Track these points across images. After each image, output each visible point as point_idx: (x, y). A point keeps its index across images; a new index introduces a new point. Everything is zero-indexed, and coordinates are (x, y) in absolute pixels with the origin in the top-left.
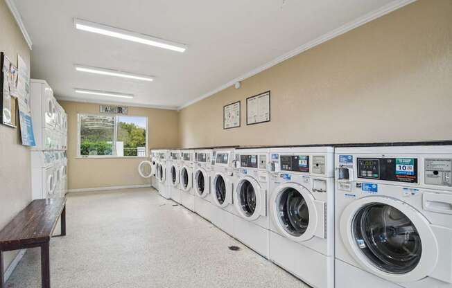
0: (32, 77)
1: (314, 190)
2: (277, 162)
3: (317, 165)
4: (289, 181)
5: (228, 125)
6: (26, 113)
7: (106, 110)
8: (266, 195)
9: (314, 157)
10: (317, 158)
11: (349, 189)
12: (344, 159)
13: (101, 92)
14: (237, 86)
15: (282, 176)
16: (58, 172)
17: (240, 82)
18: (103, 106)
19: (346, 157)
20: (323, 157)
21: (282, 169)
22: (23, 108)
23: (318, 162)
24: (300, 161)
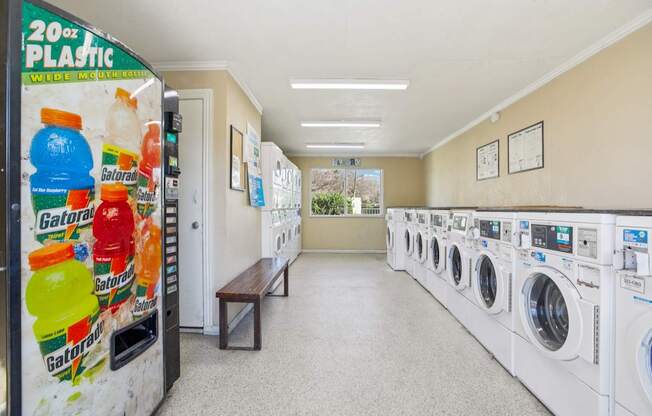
0: (262, 140)
1: (580, 283)
2: (527, 234)
3: (585, 242)
4: (542, 263)
5: (482, 175)
6: (256, 175)
7: (338, 163)
8: (511, 280)
9: (580, 229)
10: (585, 232)
11: (641, 289)
12: (632, 235)
13: (330, 144)
14: (495, 118)
15: (533, 254)
16: (290, 231)
17: (498, 113)
18: (335, 159)
19: (636, 233)
20: (595, 230)
21: (534, 244)
22: (253, 172)
23: (586, 238)
24: (559, 234)
